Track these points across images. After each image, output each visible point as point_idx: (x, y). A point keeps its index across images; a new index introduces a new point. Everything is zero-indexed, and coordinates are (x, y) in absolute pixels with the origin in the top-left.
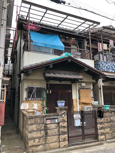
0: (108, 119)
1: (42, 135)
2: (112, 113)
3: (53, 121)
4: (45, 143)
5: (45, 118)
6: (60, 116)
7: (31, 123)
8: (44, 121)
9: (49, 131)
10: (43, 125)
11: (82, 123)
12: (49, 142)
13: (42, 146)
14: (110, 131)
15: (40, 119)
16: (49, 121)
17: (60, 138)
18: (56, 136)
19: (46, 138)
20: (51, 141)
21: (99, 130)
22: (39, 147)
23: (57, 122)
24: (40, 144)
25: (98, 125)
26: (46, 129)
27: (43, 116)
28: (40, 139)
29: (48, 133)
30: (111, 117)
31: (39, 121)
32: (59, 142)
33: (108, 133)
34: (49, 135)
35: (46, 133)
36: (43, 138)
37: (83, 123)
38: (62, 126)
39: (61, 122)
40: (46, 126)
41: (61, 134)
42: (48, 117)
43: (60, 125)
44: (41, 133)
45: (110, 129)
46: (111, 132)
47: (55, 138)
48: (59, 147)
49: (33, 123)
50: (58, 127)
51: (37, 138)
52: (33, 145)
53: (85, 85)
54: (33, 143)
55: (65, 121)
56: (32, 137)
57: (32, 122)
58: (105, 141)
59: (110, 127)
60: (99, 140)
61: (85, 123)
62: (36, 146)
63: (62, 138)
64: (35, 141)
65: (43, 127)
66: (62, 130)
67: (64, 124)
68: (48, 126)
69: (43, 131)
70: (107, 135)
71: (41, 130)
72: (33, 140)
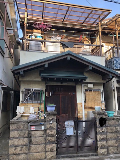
0: (112, 128)
1: (25, 143)
2: (119, 121)
3: (38, 128)
4: (28, 152)
5: (29, 124)
6: (48, 123)
7: (13, 129)
8: (28, 127)
9: (33, 139)
10: (27, 132)
11: (75, 131)
12: (33, 152)
13: (24, 155)
14: (116, 143)
15: (23, 125)
16: (34, 127)
17: (47, 147)
18: (43, 145)
19: (30, 147)
20: (35, 151)
21: (99, 141)
22: (21, 156)
23: (43, 129)
24: (22, 152)
25: (98, 135)
26: (30, 136)
27: (27, 122)
28: (22, 148)
29: (32, 141)
30: (118, 126)
31: (22, 127)
32: (46, 152)
33: (112, 146)
34: (33, 143)
35: (30, 141)
36: (26, 147)
37: (77, 132)
38: (50, 134)
39: (48, 129)
40: (29, 133)
41: (48, 143)
42: (32, 122)
43: (47, 132)
44: (24, 140)
45: (116, 142)
46: (116, 145)
47: (41, 148)
48: (45, 158)
49: (14, 129)
50: (45, 135)
51: (18, 146)
52: (14, 153)
53: (93, 87)
54: (13, 150)
55: (54, 129)
56: (13, 145)
57: (13, 127)
58: (107, 156)
59: (115, 139)
60: (99, 153)
61: (79, 132)
62: (18, 154)
63: (48, 148)
64: (16, 149)
65: (26, 134)
66: (49, 138)
67: (51, 132)
68: (33, 133)
69: (26, 138)
70: (111, 148)
71: (24, 138)
72: (14, 148)
